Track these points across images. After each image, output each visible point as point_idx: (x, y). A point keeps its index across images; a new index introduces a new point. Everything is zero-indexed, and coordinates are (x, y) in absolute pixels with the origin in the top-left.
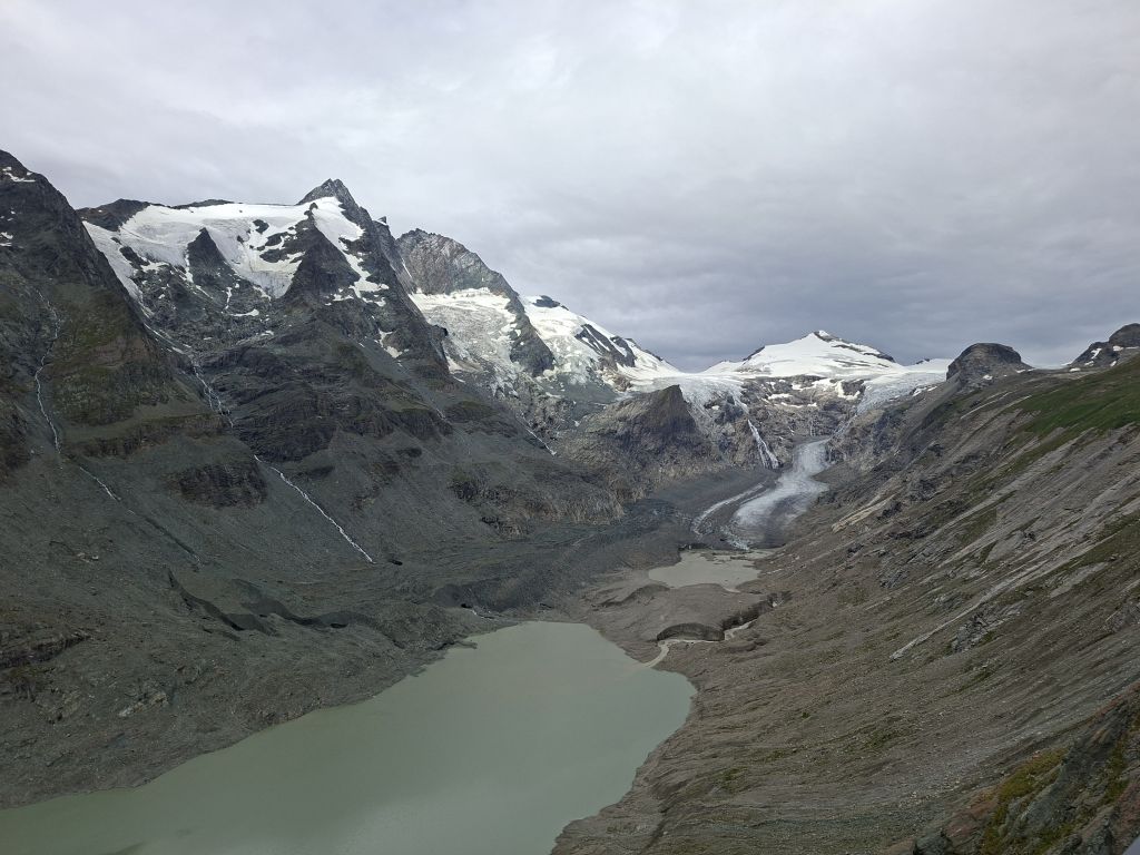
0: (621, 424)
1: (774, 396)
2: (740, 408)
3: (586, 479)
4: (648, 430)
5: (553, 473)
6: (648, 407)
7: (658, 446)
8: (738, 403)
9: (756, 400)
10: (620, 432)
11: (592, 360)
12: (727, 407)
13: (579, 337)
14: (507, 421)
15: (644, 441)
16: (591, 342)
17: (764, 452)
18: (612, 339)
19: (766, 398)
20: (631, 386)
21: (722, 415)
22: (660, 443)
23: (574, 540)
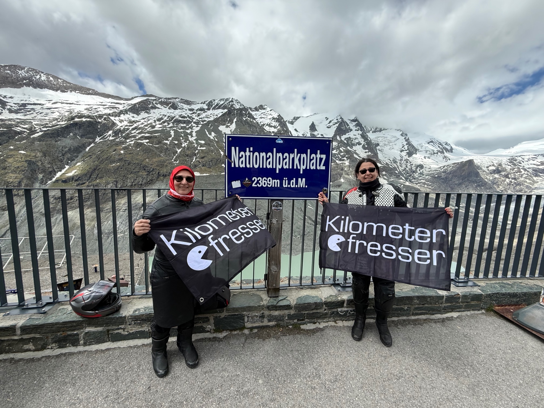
0: (444, 174)
4: (456, 176)
6: (457, 167)
8: (504, 166)
9: (515, 165)
10: (443, 177)
11: (434, 151)
12: (498, 168)
13: (429, 143)
15: (453, 180)
16: (434, 144)
19: (521, 163)
20: (450, 160)
21: (495, 171)
22: (461, 181)
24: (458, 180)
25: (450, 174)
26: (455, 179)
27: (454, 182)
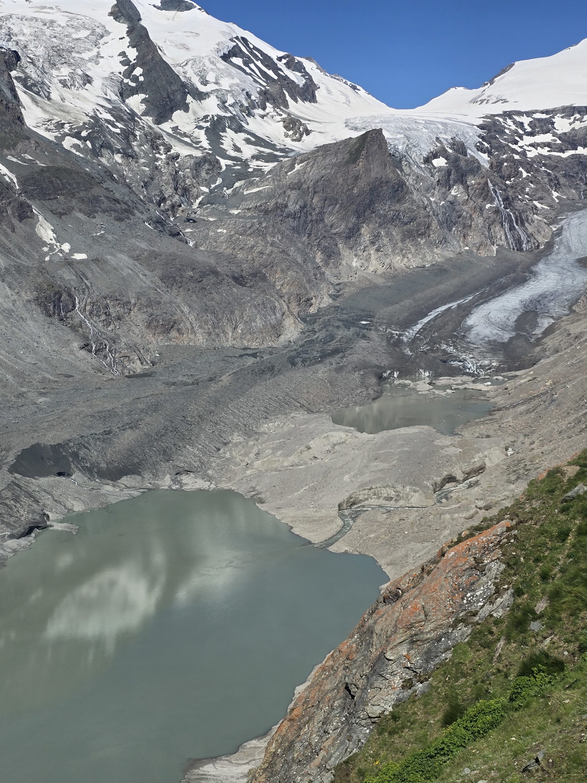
0: (293, 194)
1: (528, 140)
2: (475, 161)
3: (239, 280)
4: (334, 201)
5: (191, 273)
6: (334, 165)
7: (350, 225)
8: (472, 152)
9: (501, 148)
10: (293, 207)
11: (248, 95)
12: (457, 160)
13: (226, 58)
14: (117, 196)
15: (329, 220)
16: (246, 64)
17: (512, 228)
18: (280, 59)
19: (516, 143)
20: (308, 132)
21: (449, 173)
22: (353, 220)
23: (223, 371)
24: (343, 219)
25: (315, 193)
26: (331, 213)
27: (332, 226)
